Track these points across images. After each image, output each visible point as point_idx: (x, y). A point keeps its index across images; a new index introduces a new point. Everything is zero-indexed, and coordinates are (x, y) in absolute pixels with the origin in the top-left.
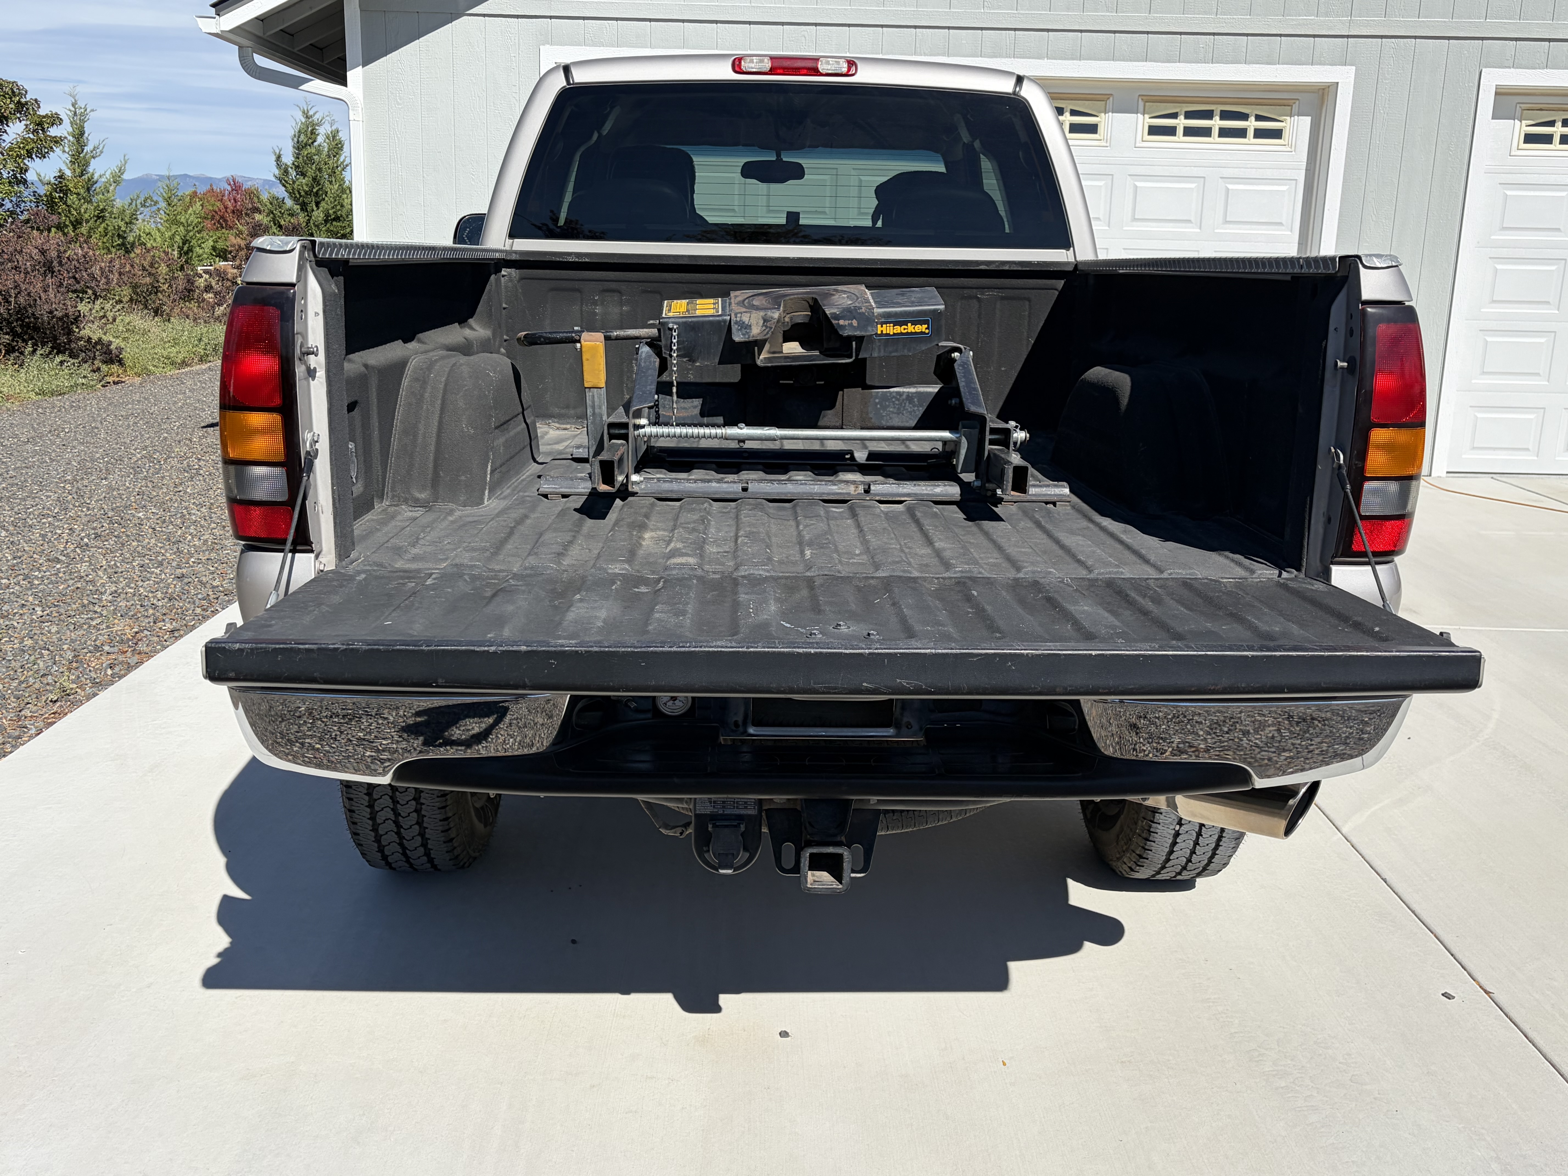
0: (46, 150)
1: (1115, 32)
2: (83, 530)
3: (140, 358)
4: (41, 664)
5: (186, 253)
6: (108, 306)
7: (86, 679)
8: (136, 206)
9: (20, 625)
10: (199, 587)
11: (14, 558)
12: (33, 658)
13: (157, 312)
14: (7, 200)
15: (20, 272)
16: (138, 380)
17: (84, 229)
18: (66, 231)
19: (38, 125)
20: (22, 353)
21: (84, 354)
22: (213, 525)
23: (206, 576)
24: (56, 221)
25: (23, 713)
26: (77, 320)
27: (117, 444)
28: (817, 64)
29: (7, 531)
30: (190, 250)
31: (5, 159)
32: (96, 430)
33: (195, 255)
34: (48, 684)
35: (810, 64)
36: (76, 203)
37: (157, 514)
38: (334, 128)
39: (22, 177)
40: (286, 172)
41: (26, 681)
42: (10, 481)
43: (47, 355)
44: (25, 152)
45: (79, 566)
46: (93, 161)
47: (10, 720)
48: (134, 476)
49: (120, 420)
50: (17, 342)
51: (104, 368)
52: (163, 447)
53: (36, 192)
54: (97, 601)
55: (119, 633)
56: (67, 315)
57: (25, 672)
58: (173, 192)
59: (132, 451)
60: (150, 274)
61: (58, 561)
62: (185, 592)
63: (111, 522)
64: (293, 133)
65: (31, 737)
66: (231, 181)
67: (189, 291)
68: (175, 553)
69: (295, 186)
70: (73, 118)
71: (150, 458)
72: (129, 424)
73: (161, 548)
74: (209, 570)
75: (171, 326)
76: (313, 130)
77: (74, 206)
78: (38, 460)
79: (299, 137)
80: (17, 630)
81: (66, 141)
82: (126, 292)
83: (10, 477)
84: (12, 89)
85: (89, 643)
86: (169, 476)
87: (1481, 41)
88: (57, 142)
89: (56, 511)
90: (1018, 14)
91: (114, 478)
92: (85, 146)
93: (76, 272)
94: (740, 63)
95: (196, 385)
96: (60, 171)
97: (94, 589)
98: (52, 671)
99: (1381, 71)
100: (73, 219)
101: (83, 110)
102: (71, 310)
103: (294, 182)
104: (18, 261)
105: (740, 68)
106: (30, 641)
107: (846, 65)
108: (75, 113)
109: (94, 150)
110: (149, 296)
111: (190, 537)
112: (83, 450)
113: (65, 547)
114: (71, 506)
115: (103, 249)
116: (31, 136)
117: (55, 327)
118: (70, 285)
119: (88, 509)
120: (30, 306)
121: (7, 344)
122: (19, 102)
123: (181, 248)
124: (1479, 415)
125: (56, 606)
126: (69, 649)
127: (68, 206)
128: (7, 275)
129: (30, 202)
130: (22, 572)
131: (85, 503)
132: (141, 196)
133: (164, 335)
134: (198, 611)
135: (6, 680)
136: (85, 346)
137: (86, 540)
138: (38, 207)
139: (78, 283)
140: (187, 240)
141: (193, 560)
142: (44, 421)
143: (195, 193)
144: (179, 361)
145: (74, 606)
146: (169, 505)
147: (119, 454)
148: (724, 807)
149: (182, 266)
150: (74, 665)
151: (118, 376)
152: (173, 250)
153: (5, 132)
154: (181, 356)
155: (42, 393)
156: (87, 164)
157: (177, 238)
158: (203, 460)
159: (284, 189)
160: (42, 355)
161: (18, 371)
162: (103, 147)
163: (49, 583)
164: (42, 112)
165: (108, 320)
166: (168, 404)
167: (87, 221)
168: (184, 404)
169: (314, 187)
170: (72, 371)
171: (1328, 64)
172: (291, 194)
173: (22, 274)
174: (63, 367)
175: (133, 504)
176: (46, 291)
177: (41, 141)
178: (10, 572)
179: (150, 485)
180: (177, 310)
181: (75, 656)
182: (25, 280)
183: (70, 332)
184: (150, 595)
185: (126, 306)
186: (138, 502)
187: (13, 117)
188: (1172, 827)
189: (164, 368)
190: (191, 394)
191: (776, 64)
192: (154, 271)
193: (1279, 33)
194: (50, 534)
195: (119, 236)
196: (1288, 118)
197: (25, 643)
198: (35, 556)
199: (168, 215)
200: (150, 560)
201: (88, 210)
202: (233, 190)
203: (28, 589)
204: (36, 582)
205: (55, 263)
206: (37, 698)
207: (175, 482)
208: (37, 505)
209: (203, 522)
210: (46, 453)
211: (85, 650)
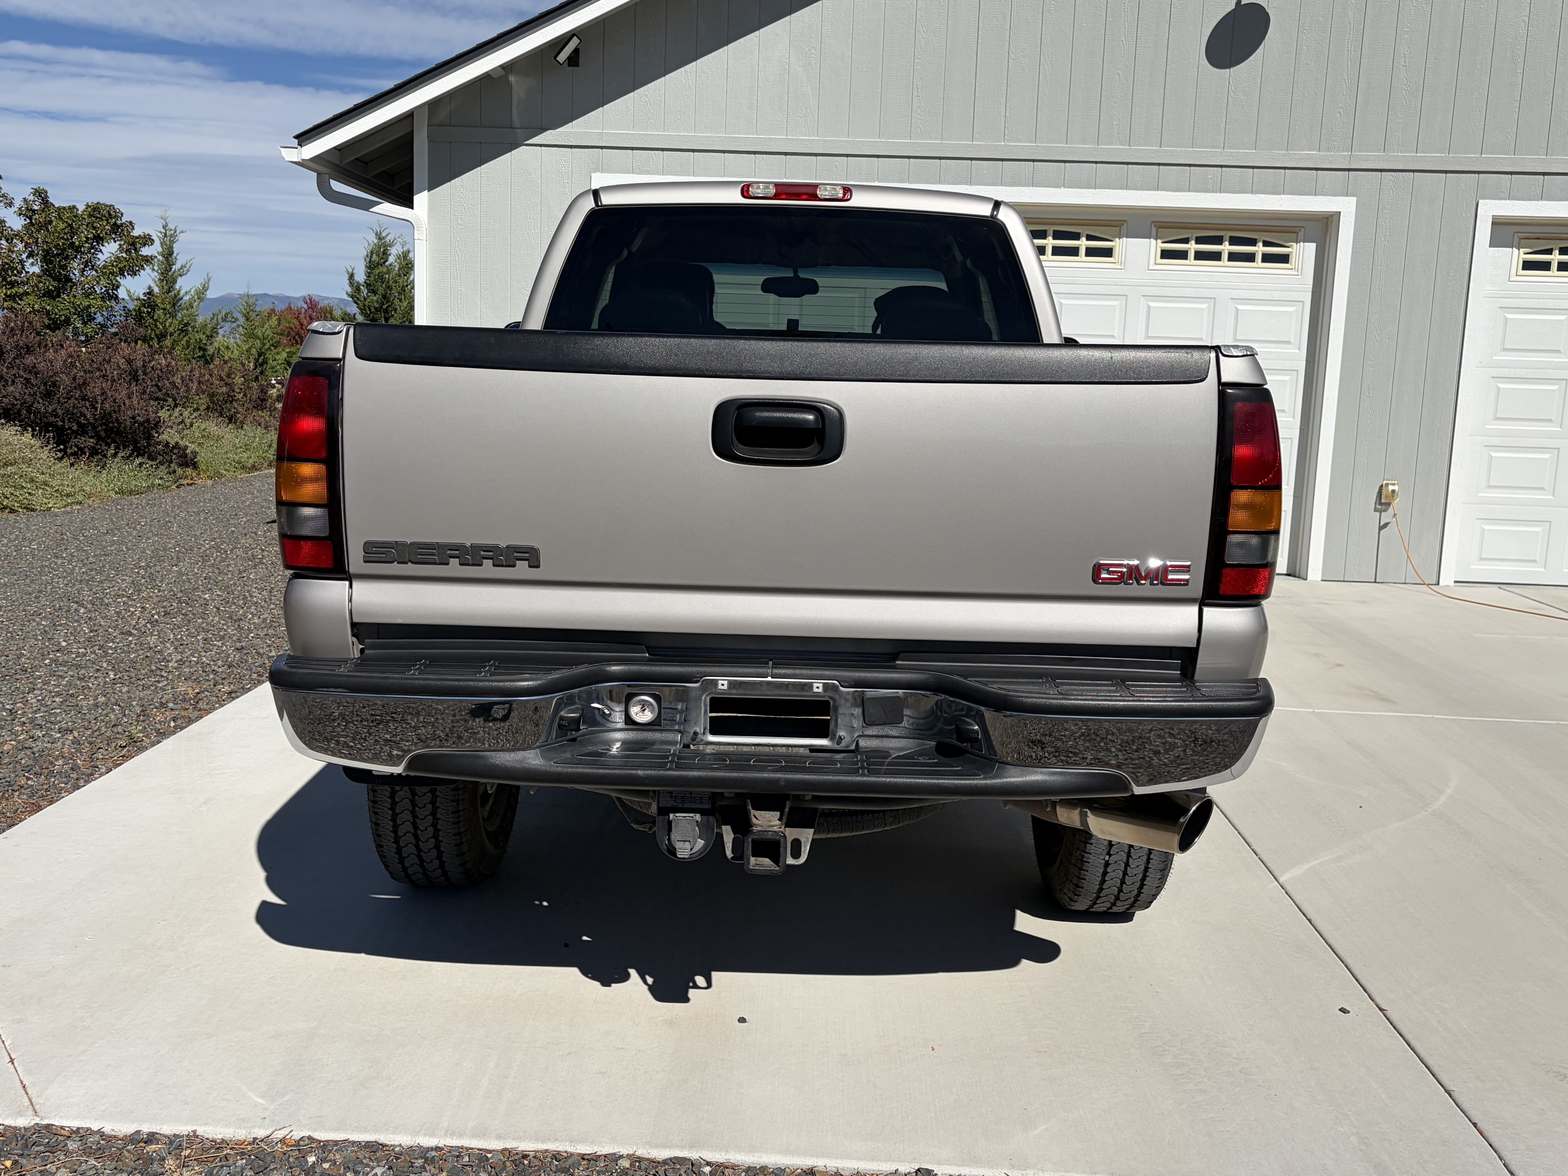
0: (137, 268)
1: (1128, 163)
2: (154, 608)
3: (214, 462)
4: (113, 717)
5: (261, 365)
6: (186, 413)
7: (152, 729)
8: (217, 320)
9: (95, 686)
10: (256, 657)
11: (91, 631)
12: (105, 712)
13: (231, 419)
14: (98, 314)
15: (108, 380)
16: (209, 483)
17: (168, 342)
18: (151, 343)
19: (131, 245)
20: (105, 456)
21: (161, 457)
22: (272, 606)
23: (263, 648)
24: (143, 333)
25: (95, 755)
26: (157, 424)
27: (188, 536)
28: (816, 191)
29: (86, 608)
30: (265, 362)
31: (99, 276)
32: (169, 524)
33: (269, 366)
34: (118, 733)
35: (810, 191)
36: (162, 317)
37: (222, 596)
38: (405, 249)
39: (113, 293)
40: (358, 289)
41: (99, 729)
42: (89, 566)
43: (128, 458)
44: (118, 270)
45: (149, 639)
46: (180, 280)
47: (83, 761)
48: (202, 564)
49: (192, 516)
50: (101, 445)
51: (180, 471)
52: (230, 539)
53: (126, 307)
54: (164, 667)
55: (182, 693)
56: (148, 420)
57: (98, 724)
58: (252, 308)
59: (202, 542)
60: (226, 384)
61: (131, 634)
62: (244, 661)
63: (180, 602)
64: (366, 254)
65: (101, 775)
66: (308, 300)
67: (263, 400)
68: (236, 629)
69: (367, 303)
70: (163, 239)
71: (217, 548)
72: (200, 520)
73: (223, 625)
74: (266, 643)
75: (243, 432)
76: (385, 250)
77: (161, 320)
78: (116, 549)
79: (371, 257)
80: (92, 690)
81: (156, 260)
82: (204, 400)
83: (90, 563)
84: (109, 212)
85: (155, 700)
86: (234, 564)
87: (1477, 175)
88: (147, 261)
89: (130, 592)
90: (1037, 146)
91: (184, 566)
92: (173, 265)
93: (159, 380)
94: (748, 189)
95: (264, 486)
96: (150, 287)
97: (162, 657)
98: (122, 722)
99: (1381, 202)
100: (158, 332)
101: (172, 232)
102: (152, 416)
103: (365, 299)
104: (106, 370)
105: (748, 193)
106: (104, 699)
107: (841, 192)
108: (166, 234)
109: (181, 268)
110: (224, 404)
111: (251, 616)
112: (158, 541)
113: (137, 623)
114: (144, 588)
115: (185, 360)
116: (124, 255)
117: (136, 432)
118: (153, 392)
119: (159, 591)
120: (115, 411)
121: (92, 447)
122: (115, 224)
123: (256, 360)
124: (1486, 527)
125: (127, 671)
126: (137, 704)
127: (155, 320)
128: (95, 382)
129: (120, 316)
130: (98, 643)
131: (157, 585)
132: (222, 311)
133: (237, 441)
134: (255, 676)
135: (81, 730)
136: (163, 450)
137: (156, 617)
138: (127, 320)
139: (160, 390)
140: (262, 353)
141: (252, 635)
142: (122, 516)
143: (273, 310)
144: (250, 466)
145: (143, 672)
146: (233, 588)
147: (190, 544)
148: (683, 802)
149: (257, 377)
150: (142, 718)
151: (192, 479)
152: (249, 362)
153: (101, 251)
154: (251, 461)
155: (121, 492)
156: (175, 281)
157: (254, 351)
158: (267, 551)
159: (355, 305)
160: (123, 457)
161: (100, 472)
162: (190, 267)
163: (122, 653)
164: (135, 233)
165: (186, 426)
166: (237, 503)
167: (171, 335)
168: (251, 503)
169: (384, 304)
170: (150, 472)
171: (1330, 195)
172: (362, 311)
173: (109, 382)
174: (142, 469)
175: (201, 587)
176: (130, 398)
177: (133, 259)
178: (87, 643)
179: (216, 571)
180: (250, 418)
181: (143, 711)
182: (111, 388)
183: (149, 437)
184: (212, 663)
185: (203, 413)
186: (205, 586)
187: (108, 237)
188: (1102, 857)
189: (235, 472)
190: (258, 494)
191: (780, 190)
192: (230, 381)
193: (1283, 166)
194: (124, 611)
195: (200, 348)
196: (1294, 244)
197: (99, 700)
198: (110, 630)
199: (246, 329)
200: (213, 635)
201: (172, 324)
202: (309, 308)
203: (102, 657)
204: (110, 652)
205: (140, 372)
206: (108, 744)
207: (239, 569)
208: (113, 587)
209: (263, 604)
210: (123, 543)
211: (152, 706)
